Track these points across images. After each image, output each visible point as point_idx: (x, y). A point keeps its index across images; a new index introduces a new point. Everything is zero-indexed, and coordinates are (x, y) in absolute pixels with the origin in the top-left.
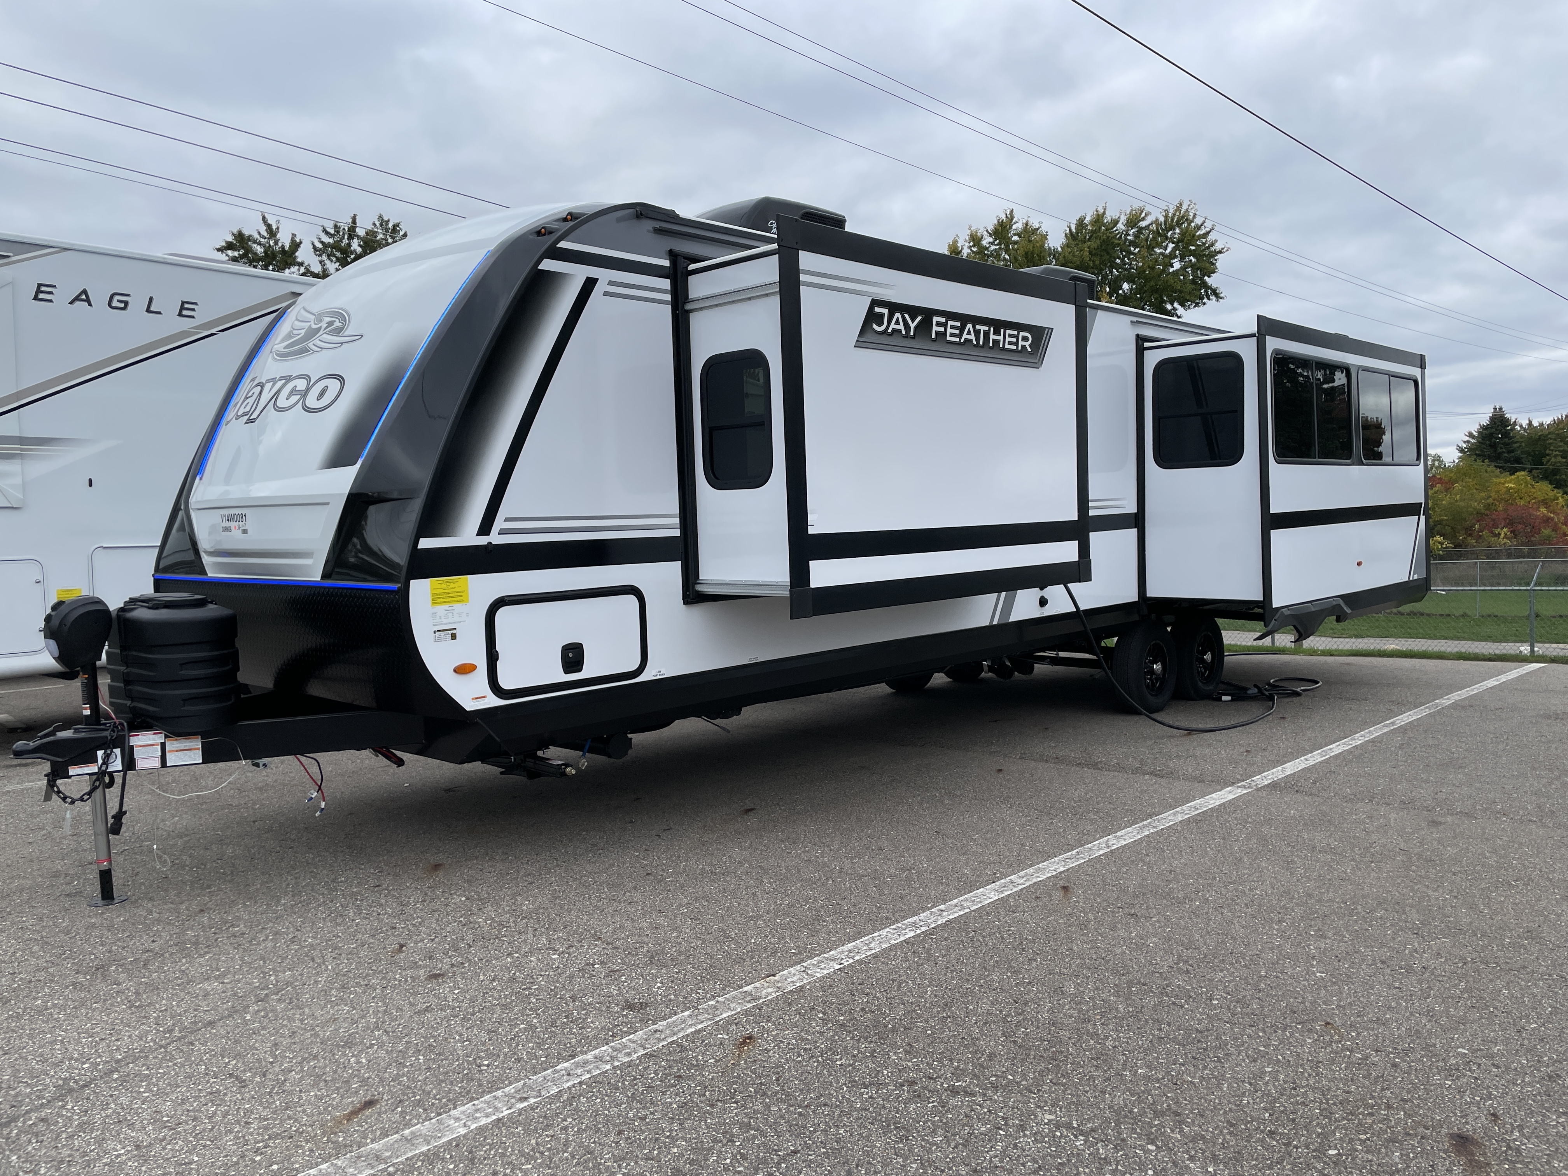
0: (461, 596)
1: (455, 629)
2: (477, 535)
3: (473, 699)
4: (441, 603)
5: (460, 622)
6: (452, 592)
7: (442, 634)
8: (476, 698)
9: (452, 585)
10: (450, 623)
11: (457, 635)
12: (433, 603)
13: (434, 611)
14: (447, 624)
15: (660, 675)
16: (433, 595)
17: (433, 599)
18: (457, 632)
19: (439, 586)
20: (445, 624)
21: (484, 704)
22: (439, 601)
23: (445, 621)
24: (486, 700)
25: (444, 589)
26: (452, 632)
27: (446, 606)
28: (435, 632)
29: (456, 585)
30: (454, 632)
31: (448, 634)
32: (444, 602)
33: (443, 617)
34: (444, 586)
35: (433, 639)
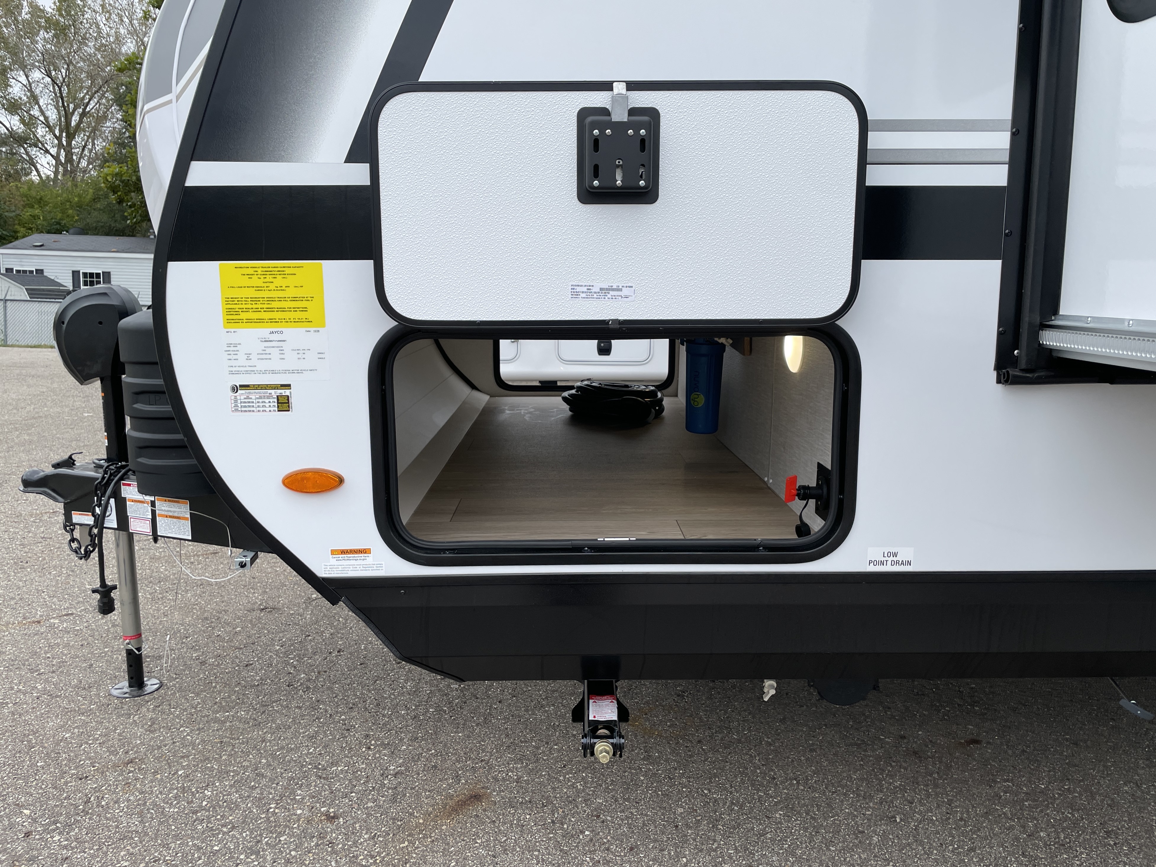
0: (305, 310)
1: (288, 386)
2: (345, 162)
3: (333, 552)
4: (249, 321)
5: (299, 372)
6: (280, 299)
7: (254, 395)
8: (343, 552)
9: (279, 281)
10: (273, 372)
11: (293, 400)
12: (229, 321)
13: (233, 338)
14: (265, 372)
15: (893, 563)
16: (229, 300)
17: (229, 312)
18: (295, 395)
19: (246, 282)
20: (260, 372)
21: (366, 568)
22: (244, 316)
23: (261, 365)
24: (370, 559)
25: (259, 289)
26: (279, 392)
27: (264, 331)
28: (235, 389)
29: (291, 281)
30: (287, 392)
31: (270, 396)
32: (260, 321)
33: (254, 357)
34: (256, 281)
35: (229, 405)
